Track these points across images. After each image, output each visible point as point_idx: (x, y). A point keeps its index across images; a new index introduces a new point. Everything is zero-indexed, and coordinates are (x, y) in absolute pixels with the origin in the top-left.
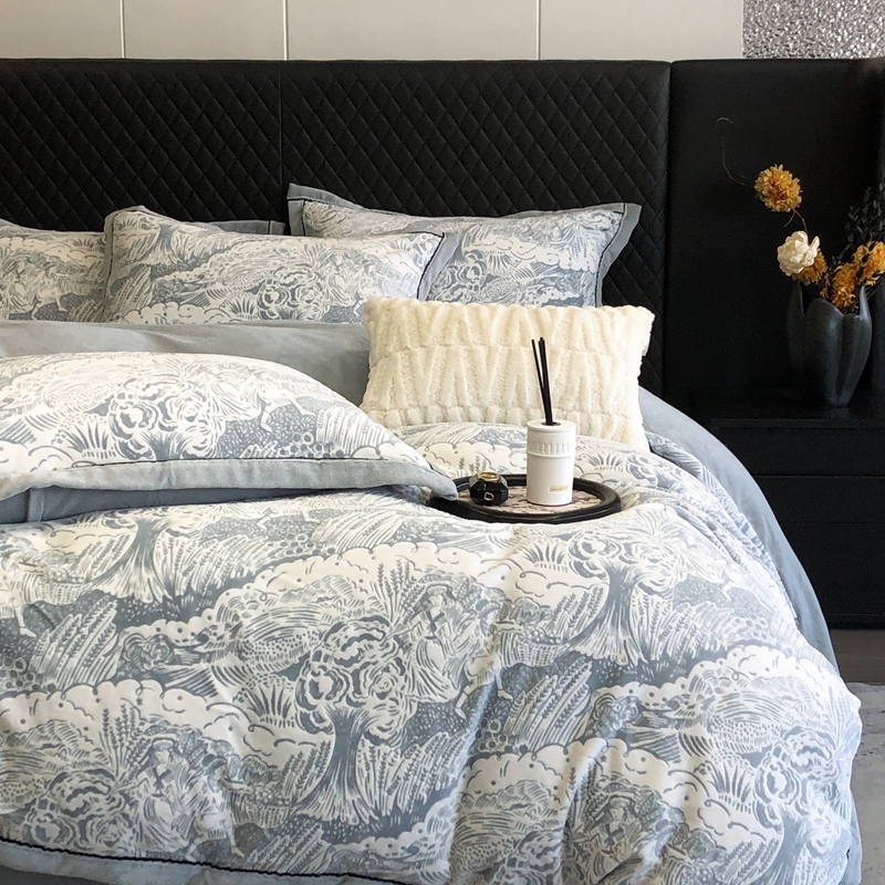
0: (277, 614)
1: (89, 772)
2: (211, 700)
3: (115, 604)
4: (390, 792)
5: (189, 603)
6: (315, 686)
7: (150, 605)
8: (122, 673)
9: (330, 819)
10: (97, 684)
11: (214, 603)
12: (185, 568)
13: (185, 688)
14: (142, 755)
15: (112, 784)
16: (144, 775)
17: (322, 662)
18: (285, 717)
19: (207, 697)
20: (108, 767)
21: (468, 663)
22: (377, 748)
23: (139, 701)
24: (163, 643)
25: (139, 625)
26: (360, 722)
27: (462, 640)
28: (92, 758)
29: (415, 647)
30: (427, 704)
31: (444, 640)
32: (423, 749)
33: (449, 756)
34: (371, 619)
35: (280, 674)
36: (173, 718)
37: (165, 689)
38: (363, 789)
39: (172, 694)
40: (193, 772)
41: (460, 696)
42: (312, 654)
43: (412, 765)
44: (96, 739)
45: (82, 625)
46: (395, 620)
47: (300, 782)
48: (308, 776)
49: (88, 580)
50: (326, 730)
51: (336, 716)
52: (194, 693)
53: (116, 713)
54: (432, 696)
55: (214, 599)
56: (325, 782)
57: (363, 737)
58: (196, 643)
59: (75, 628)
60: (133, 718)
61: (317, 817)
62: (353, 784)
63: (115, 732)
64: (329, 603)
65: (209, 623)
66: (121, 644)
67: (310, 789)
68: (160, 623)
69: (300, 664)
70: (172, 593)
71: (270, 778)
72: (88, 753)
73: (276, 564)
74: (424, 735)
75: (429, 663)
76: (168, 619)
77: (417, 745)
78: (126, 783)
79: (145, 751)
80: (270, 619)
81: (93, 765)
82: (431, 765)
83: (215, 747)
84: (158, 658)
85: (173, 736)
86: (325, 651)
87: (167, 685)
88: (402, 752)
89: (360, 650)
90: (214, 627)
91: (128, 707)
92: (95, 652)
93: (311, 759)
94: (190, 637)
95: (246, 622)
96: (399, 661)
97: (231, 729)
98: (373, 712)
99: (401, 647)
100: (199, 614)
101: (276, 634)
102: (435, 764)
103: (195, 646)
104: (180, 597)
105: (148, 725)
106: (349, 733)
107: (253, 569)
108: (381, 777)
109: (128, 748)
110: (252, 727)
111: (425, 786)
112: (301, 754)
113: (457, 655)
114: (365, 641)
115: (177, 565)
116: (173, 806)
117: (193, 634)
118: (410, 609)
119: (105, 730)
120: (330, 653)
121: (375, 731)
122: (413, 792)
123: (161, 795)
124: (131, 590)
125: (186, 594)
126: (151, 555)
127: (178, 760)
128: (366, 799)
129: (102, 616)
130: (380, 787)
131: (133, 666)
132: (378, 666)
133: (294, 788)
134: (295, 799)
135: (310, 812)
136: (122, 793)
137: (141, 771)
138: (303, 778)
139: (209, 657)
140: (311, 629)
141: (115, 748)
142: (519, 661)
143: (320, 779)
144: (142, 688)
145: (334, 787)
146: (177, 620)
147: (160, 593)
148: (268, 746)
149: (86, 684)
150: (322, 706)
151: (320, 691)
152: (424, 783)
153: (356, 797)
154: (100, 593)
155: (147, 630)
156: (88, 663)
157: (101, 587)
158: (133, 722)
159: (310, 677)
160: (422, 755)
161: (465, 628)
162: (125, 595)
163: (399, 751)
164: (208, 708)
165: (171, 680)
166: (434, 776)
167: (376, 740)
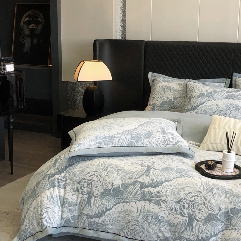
0: (177, 189)
1: (135, 221)
2: (160, 207)
3: (140, 183)
4: (201, 234)
5: (156, 184)
6: (184, 206)
7: (148, 184)
8: (141, 199)
9: (187, 238)
10: (136, 201)
11: (162, 185)
12: (156, 177)
13: (154, 203)
14: (145, 218)
15: (139, 224)
16: (146, 222)
17: (186, 200)
18: (177, 212)
19: (159, 206)
20: (139, 220)
21: (221, 205)
22: (198, 223)
23: (145, 206)
24: (150, 193)
25: (145, 188)
26: (194, 216)
27: (220, 199)
28: (135, 218)
29: (208, 200)
30: (210, 214)
31: (216, 199)
32: (209, 224)
33: (215, 227)
34: (198, 192)
35: (176, 202)
36: (152, 210)
37: (150, 203)
38: (194, 232)
39: (152, 204)
40: (156, 223)
41: (219, 213)
42: (183, 198)
43: (206, 228)
44: (136, 213)
45: (133, 188)
46: (204, 193)
47: (180, 228)
48: (182, 227)
49: (135, 178)
50: (186, 217)
51: (188, 214)
52: (156, 205)
53: (140, 208)
54: (212, 212)
55: (162, 184)
56: (186, 229)
57: (195, 219)
58: (157, 193)
59: (131, 189)
60: (143, 209)
61: (184, 237)
62: (192, 230)
63: (140, 212)
64: (189, 187)
65: (160, 189)
66: (141, 192)
67: (182, 230)
68: (149, 188)
69: (181, 200)
70: (153, 182)
71: (174, 226)
72: (134, 217)
73: (177, 178)
74: (209, 221)
75: (211, 204)
76: (151, 187)
77: (207, 223)
78: (142, 224)
79: (146, 217)
80: (175, 189)
81: (135, 219)
82: (211, 228)
83: (161, 217)
84: (149, 196)
85: (152, 214)
86: (186, 198)
87: (151, 202)
88: (204, 224)
89: (195, 199)
90: (161, 190)
91: (142, 207)
92: (135, 194)
93: (183, 223)
94: (156, 192)
95: (169, 190)
96: (204, 203)
97: (164, 214)
98: (197, 214)
99: (205, 199)
100: (158, 187)
101: (176, 193)
102: (212, 228)
103: (157, 194)
104: (154, 183)
105: (146, 211)
106: (191, 218)
107: (172, 178)
108: (199, 230)
109: (142, 216)
110: (169, 214)
111: (209, 233)
112: (180, 222)
113: (219, 203)
114: (196, 197)
115: (154, 176)
116: (152, 230)
117: (156, 191)
118: (208, 191)
119: (138, 212)
120: (188, 199)
121: (197, 218)
122: (206, 234)
123: (150, 227)
124: (144, 181)
125: (156, 182)
126: (149, 173)
127: (153, 219)
128: (195, 234)
129: (137, 186)
130: (198, 232)
131: (143, 197)
132: (199, 203)
133: (179, 229)
134: (179, 232)
135: (183, 235)
136: (141, 226)
137: (145, 221)
138: (181, 227)
139: (160, 197)
140: (184, 192)
141: (140, 216)
142: (235, 207)
143: (185, 228)
144: (145, 203)
145: (188, 230)
146: (153, 188)
147: (150, 182)
148: (173, 219)
149: (134, 201)
150: (186, 211)
151: (185, 207)
152: (209, 232)
153: (193, 233)
154: (137, 181)
155: (147, 190)
156: (134, 197)
157: (137, 180)
158: (143, 210)
159: (182, 204)
160: (208, 226)
161: (221, 197)
162: (142, 182)
163: (203, 224)
164: (159, 208)
165: (151, 201)
166: (211, 231)
167: (198, 221)
